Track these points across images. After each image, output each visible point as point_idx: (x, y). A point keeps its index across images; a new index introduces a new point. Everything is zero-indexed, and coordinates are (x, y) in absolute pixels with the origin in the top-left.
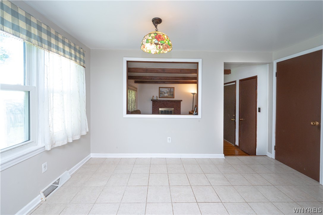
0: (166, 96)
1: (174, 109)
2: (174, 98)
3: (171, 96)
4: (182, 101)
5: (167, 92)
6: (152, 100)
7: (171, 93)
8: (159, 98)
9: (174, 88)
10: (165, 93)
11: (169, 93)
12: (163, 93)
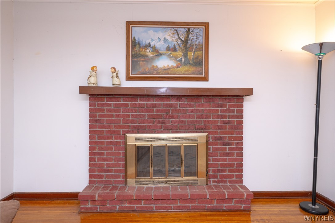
0: (166, 70)
1: (208, 138)
2: (205, 79)
3: (192, 69)
4: (249, 92)
5: (168, 49)
6: (83, 90)
7: (191, 55)
8: (129, 78)
9: (206, 25)
10: (158, 54)
11: (180, 54)
12: (149, 53)
